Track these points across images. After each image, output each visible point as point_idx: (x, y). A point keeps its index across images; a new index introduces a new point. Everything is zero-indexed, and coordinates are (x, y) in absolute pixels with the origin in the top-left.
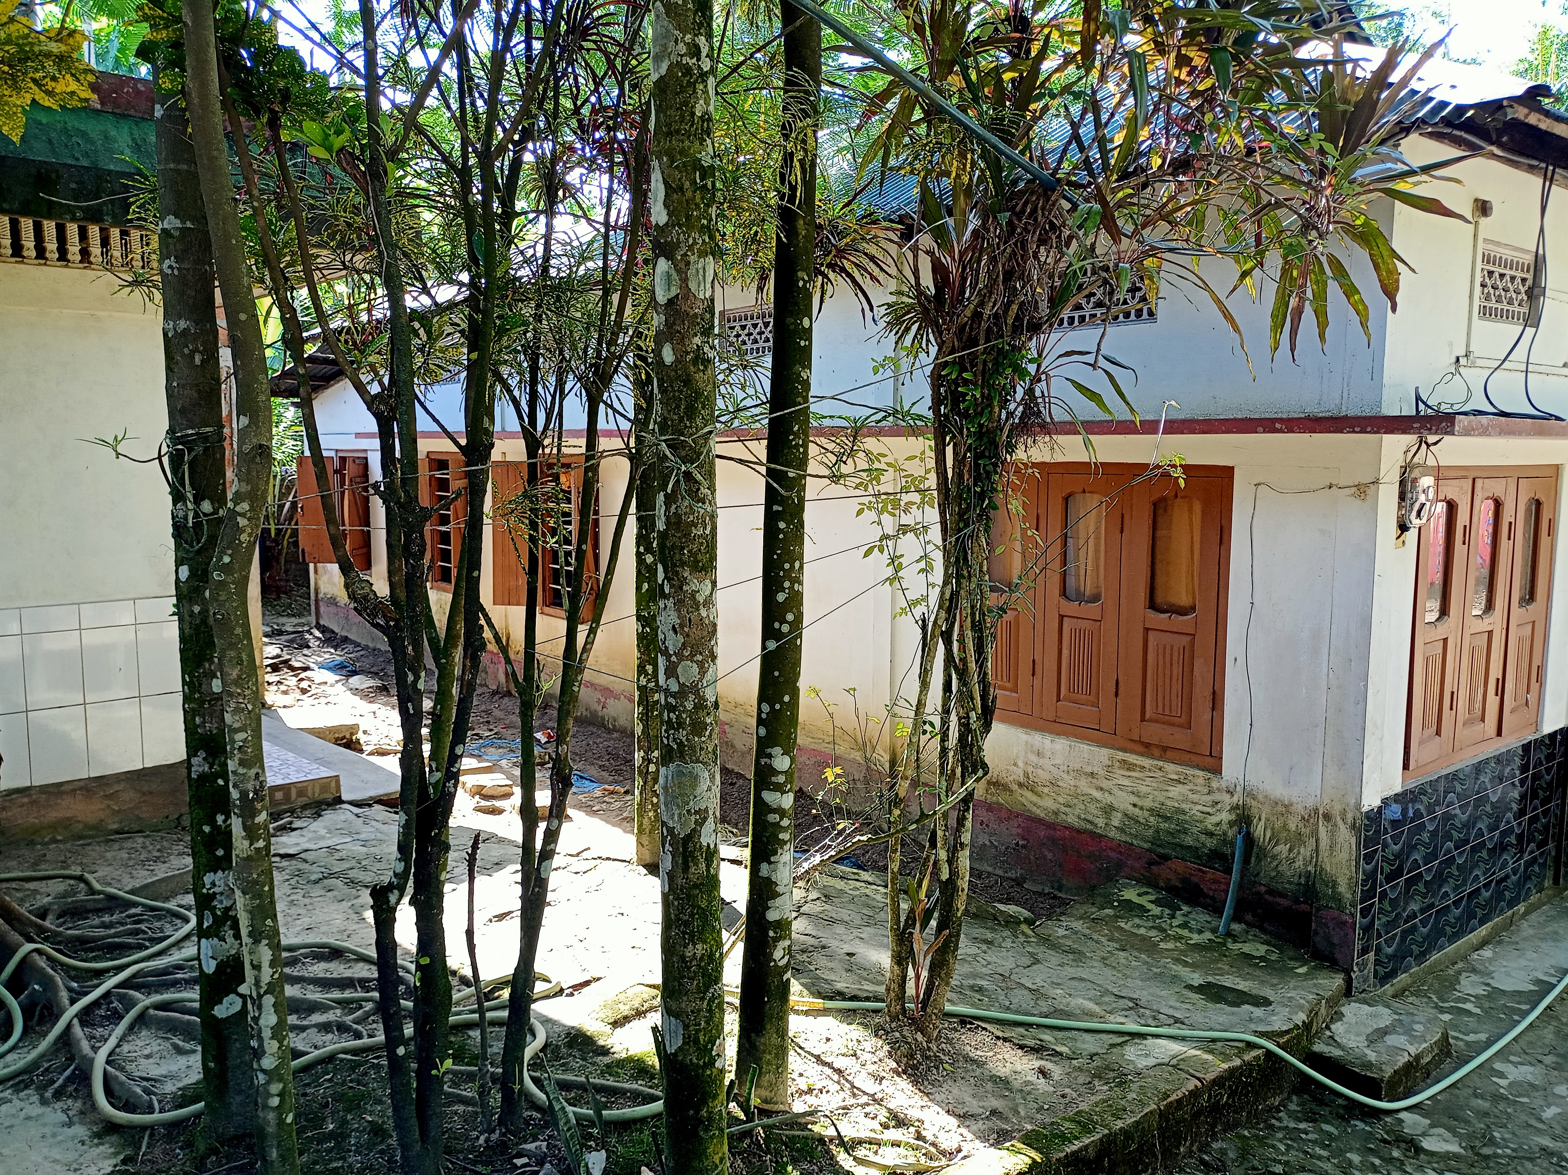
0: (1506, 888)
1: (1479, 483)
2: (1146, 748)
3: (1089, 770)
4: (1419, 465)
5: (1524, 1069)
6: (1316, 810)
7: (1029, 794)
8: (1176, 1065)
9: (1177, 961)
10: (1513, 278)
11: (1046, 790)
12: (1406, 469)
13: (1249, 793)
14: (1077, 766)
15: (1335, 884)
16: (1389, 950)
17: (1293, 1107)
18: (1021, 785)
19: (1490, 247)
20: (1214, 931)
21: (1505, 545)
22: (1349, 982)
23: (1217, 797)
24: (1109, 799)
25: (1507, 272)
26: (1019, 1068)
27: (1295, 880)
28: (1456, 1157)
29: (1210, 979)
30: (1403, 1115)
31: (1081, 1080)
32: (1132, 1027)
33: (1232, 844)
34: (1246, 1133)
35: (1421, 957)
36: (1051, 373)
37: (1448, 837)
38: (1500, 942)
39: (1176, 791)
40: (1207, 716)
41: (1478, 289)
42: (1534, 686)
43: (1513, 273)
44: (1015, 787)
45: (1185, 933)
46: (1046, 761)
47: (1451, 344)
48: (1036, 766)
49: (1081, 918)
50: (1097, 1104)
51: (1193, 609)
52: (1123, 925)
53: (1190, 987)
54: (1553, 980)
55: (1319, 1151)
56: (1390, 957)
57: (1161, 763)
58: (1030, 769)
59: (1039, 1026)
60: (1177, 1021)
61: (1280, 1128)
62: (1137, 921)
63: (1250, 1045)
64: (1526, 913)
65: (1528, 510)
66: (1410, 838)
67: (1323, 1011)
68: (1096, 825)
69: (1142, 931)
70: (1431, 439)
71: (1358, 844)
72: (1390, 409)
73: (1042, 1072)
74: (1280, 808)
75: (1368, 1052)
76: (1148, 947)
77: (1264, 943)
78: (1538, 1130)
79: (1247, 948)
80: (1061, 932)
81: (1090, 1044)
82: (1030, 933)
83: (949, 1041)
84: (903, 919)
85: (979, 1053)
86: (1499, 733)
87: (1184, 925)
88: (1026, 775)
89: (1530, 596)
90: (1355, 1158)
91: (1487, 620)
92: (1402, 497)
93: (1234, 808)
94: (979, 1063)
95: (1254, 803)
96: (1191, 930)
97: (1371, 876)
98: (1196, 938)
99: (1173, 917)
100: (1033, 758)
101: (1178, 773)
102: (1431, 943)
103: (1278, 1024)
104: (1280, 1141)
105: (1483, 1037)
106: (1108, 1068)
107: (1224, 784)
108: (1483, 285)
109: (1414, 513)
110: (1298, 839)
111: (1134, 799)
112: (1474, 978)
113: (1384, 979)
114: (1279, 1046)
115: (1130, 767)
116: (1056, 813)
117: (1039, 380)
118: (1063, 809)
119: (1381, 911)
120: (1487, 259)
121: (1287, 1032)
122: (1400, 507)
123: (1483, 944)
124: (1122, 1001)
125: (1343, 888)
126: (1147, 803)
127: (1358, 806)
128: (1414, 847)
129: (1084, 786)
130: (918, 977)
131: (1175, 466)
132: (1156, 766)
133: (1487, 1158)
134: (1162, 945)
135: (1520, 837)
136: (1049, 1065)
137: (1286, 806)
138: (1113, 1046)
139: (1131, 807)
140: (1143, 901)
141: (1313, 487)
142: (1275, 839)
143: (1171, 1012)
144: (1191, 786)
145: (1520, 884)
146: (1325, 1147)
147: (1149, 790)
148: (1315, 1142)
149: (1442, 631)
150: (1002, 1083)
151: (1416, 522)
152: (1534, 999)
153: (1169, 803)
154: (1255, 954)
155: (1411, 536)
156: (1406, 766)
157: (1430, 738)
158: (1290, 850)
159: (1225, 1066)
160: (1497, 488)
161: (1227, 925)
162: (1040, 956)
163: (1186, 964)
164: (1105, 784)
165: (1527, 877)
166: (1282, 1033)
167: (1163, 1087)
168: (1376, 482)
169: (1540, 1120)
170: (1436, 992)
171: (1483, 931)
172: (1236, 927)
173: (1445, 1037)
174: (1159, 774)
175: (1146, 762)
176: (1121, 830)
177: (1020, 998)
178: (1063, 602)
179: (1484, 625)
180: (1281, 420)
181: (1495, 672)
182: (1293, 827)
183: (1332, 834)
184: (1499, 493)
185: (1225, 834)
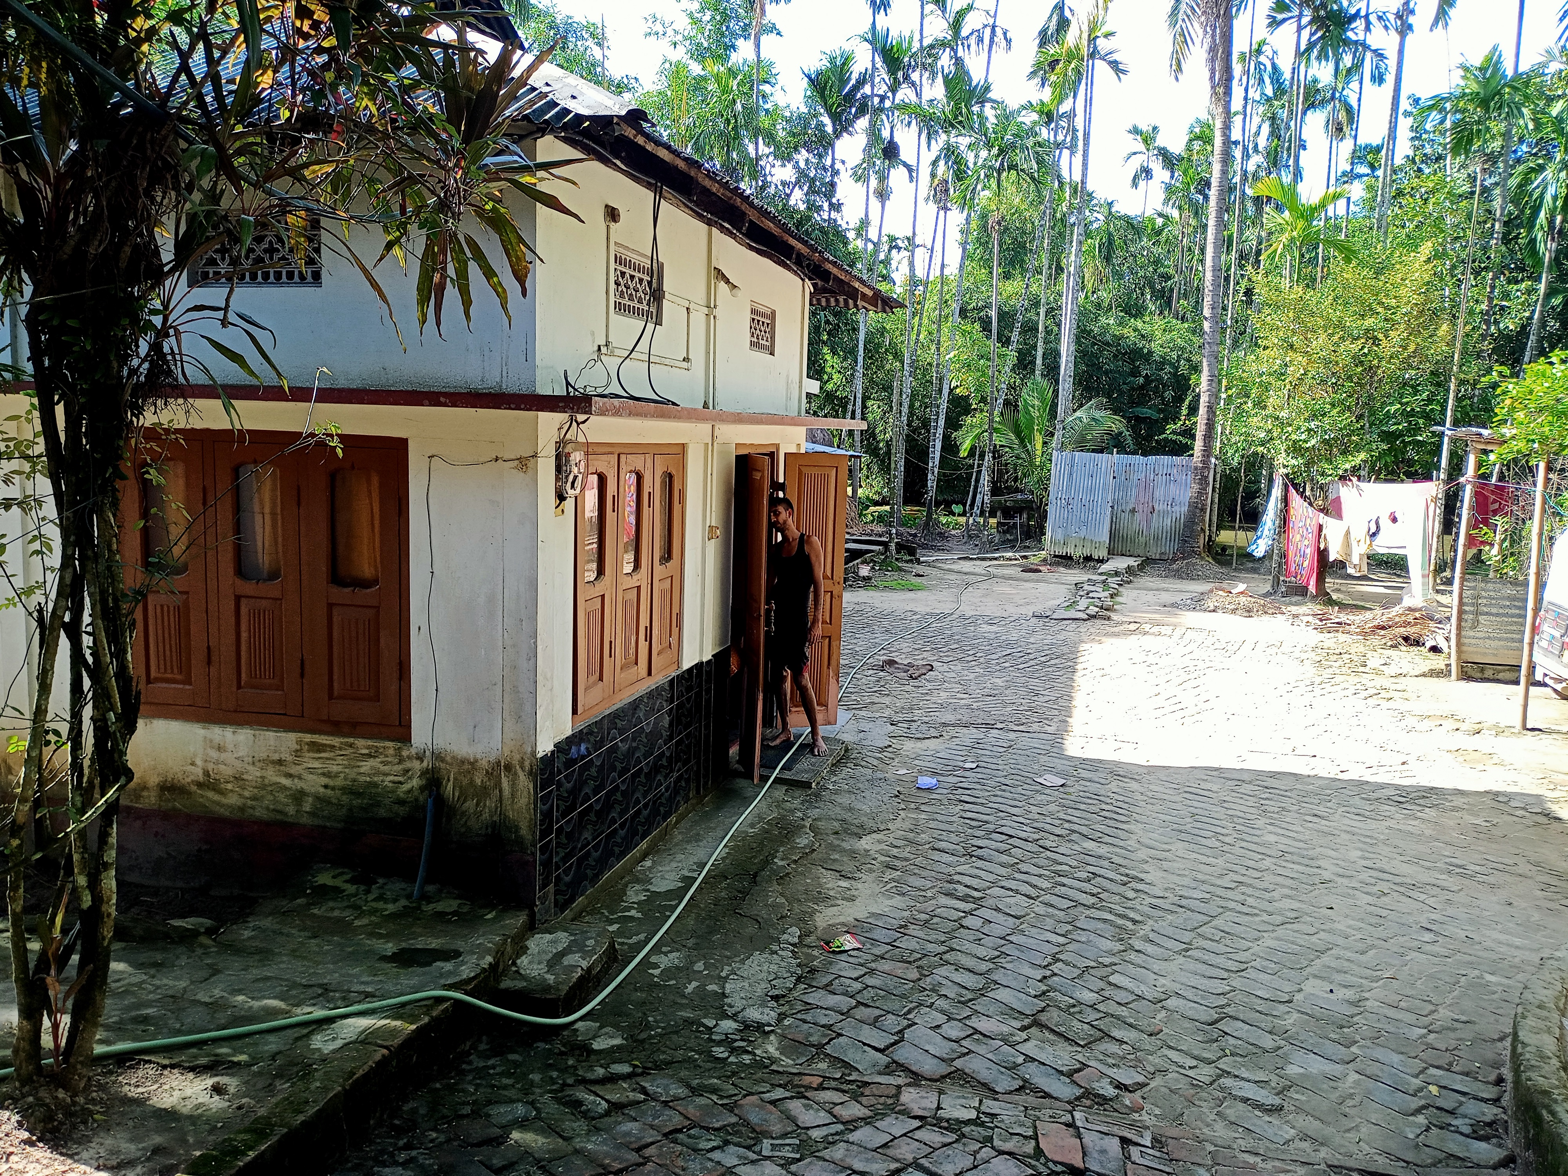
0: (661, 804)
1: (623, 457)
2: (335, 727)
3: (276, 757)
4: (571, 441)
5: (672, 956)
6: (498, 763)
7: (211, 794)
8: (366, 1040)
9: (372, 935)
10: (641, 280)
11: (229, 786)
12: (561, 444)
13: (438, 756)
14: (264, 755)
15: (517, 828)
16: (567, 879)
17: (483, 1047)
18: (200, 785)
19: (621, 250)
20: (409, 897)
21: (646, 510)
22: (532, 916)
23: (408, 765)
24: (299, 784)
25: (636, 274)
26: (188, 1092)
27: (483, 832)
28: (619, 1047)
29: (404, 945)
30: (579, 1025)
31: (260, 1085)
32: (319, 1013)
33: (424, 808)
34: (438, 1085)
35: (596, 877)
36: (181, 328)
37: (613, 768)
38: (657, 852)
39: (367, 766)
40: (394, 687)
41: (613, 286)
42: (675, 630)
43: (641, 275)
44: (194, 788)
45: (380, 905)
46: (229, 755)
47: (593, 334)
48: (217, 763)
49: (270, 914)
50: (277, 1105)
51: (375, 582)
52: (316, 911)
53: (384, 959)
54: (695, 875)
55: (506, 1081)
56: (568, 885)
57: (351, 740)
58: (210, 767)
59: (215, 1040)
60: (368, 995)
61: (470, 1071)
62: (331, 904)
63: (439, 1000)
64: (677, 822)
65: (663, 482)
66: (580, 774)
67: (509, 949)
68: (286, 814)
69: (336, 913)
70: (581, 417)
71: (535, 788)
72: (544, 390)
73: (217, 1089)
74: (467, 767)
75: (548, 976)
76: (343, 928)
77: (458, 897)
78: (682, 1005)
79: (440, 907)
80: (247, 934)
81: (273, 1044)
82: (210, 942)
83: (102, 1087)
84: (32, 965)
85: (140, 1090)
86: (649, 674)
87: (380, 898)
88: (207, 773)
89: (667, 556)
90: (536, 1077)
91: (635, 577)
92: (558, 469)
93: (424, 773)
94: (139, 1102)
95: (442, 765)
96: (386, 901)
97: (547, 816)
98: (391, 908)
99: (368, 892)
100: (214, 754)
101: (368, 747)
102: (603, 864)
103: (466, 972)
104: (470, 1083)
105: (642, 937)
106: (293, 1064)
107: (413, 751)
108: (617, 284)
109: (569, 484)
110: (483, 792)
111: (324, 781)
112: (637, 887)
113: (561, 907)
114: (466, 994)
115: (316, 747)
116: (242, 809)
117: (167, 335)
118: (249, 802)
119: (558, 845)
120: (619, 260)
121: (474, 978)
122: (557, 479)
123: (644, 856)
124: (310, 991)
125: (524, 831)
126: (339, 782)
127: (534, 753)
128: (585, 782)
129: (272, 775)
130: (55, 1026)
131: (331, 436)
132: (346, 744)
133: (643, 1041)
134: (357, 923)
135: (669, 759)
136: (223, 1080)
137: (472, 764)
138: (298, 1039)
139: (322, 790)
140: (338, 882)
141: (482, 460)
142: (464, 796)
143: (362, 988)
144: (382, 758)
145: (671, 799)
146: (509, 1075)
147: (340, 769)
148: (501, 1074)
149: (600, 588)
150: (168, 1116)
151: (571, 492)
152: (679, 893)
153: (362, 779)
154: (448, 910)
155: (569, 504)
156: (575, 711)
157: (595, 684)
158: (477, 805)
159: (414, 1027)
160: (637, 462)
161: (422, 887)
162: (221, 966)
163: (380, 936)
164: (294, 770)
165: (676, 792)
166: (469, 980)
167: (349, 1066)
168: (535, 456)
169: (683, 996)
170: (607, 907)
171: (644, 845)
172: (430, 888)
173: (612, 945)
174: (349, 751)
175: (336, 741)
176: (312, 814)
177: (194, 1016)
178: (238, 582)
179: (633, 582)
180: (445, 395)
181: (644, 622)
182: (478, 782)
183: (513, 785)
184: (639, 467)
185: (416, 800)
